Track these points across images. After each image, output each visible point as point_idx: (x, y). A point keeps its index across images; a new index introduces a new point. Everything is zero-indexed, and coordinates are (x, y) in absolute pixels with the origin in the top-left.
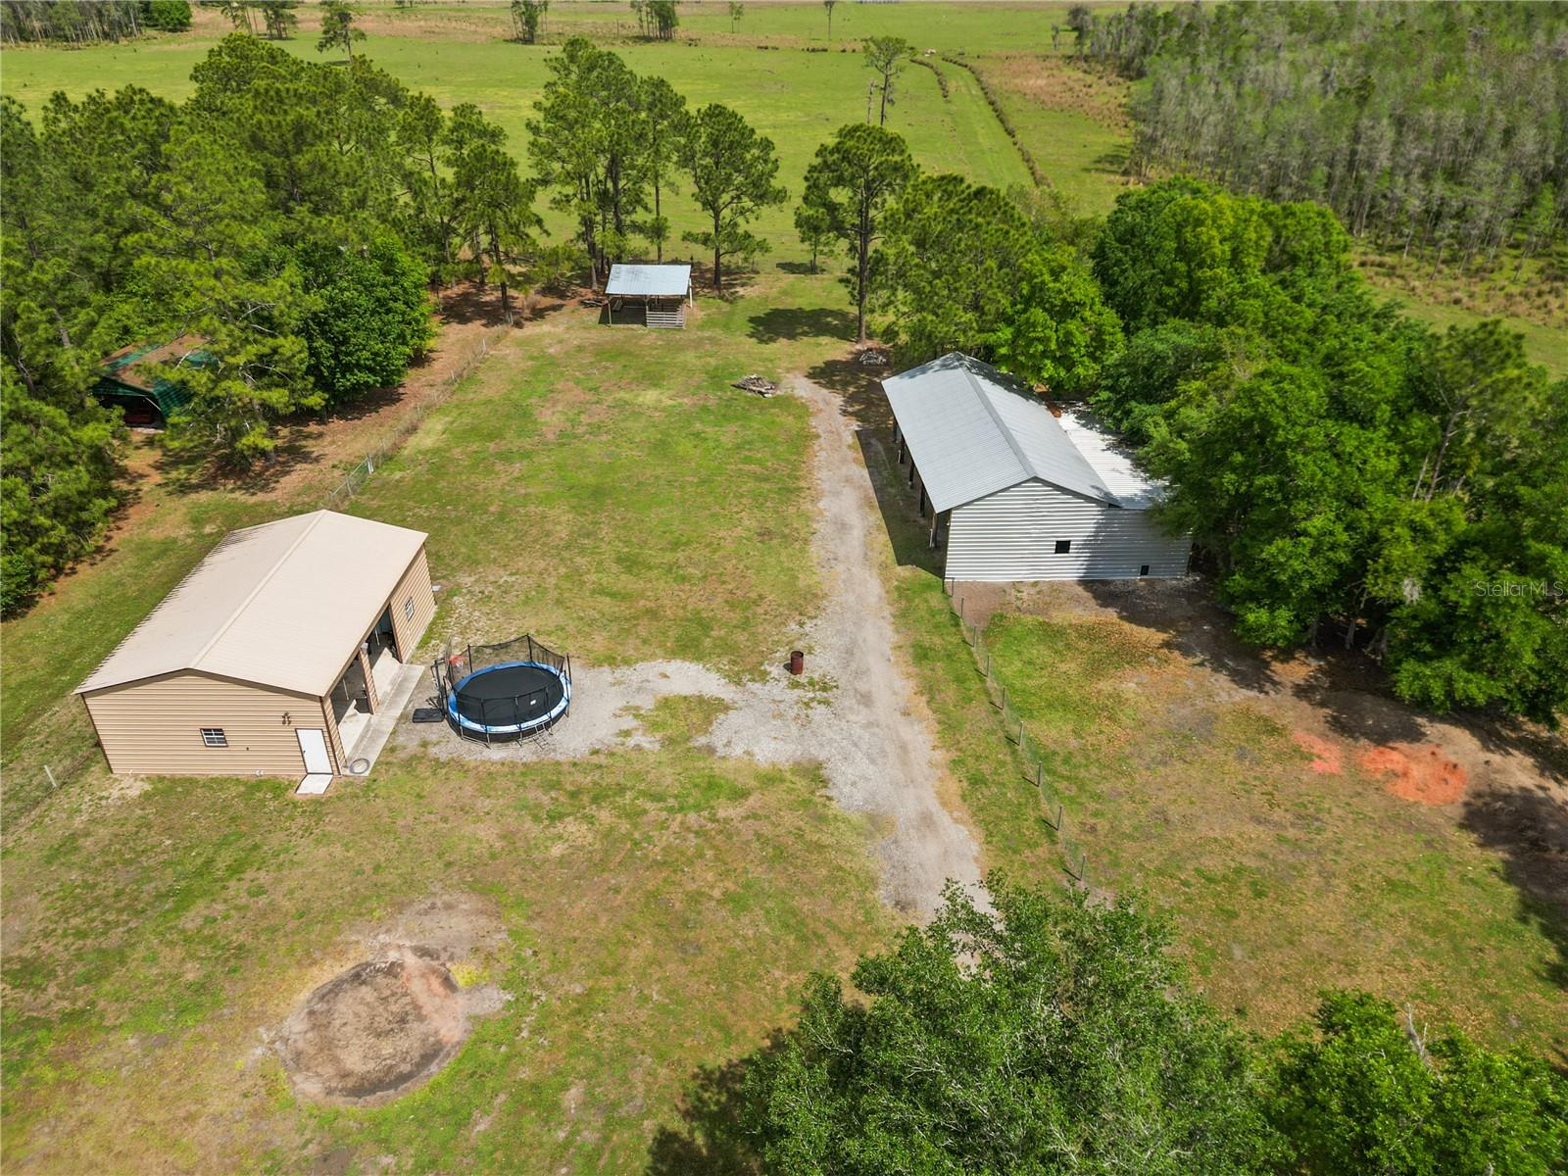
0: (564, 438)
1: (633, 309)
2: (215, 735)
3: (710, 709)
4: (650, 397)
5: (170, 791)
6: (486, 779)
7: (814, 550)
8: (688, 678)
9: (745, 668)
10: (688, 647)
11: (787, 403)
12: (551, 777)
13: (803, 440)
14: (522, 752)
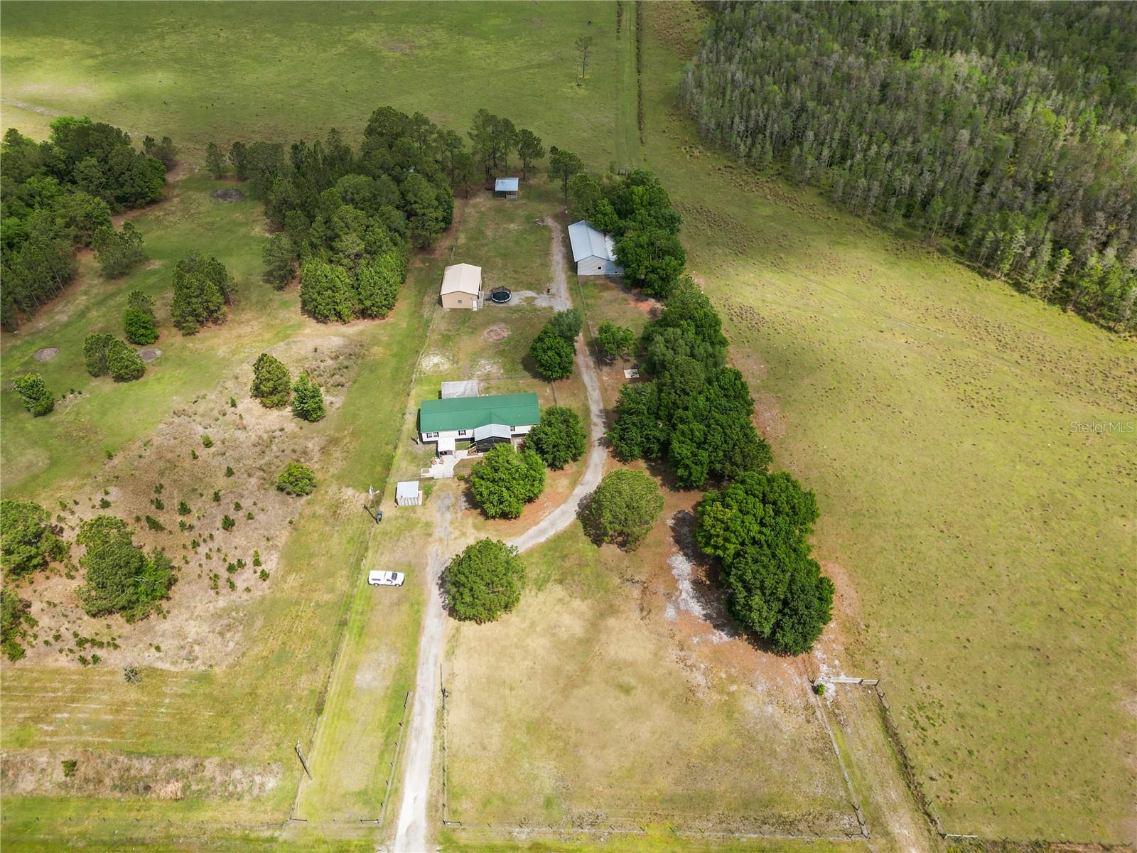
0: (494, 240)
1: (503, 194)
2: (460, 301)
3: (536, 298)
4: (512, 226)
5: (453, 310)
6: (501, 309)
7: (552, 269)
8: (529, 294)
9: (539, 292)
10: (529, 288)
11: (546, 227)
12: (511, 308)
13: (551, 239)
14: (505, 305)
